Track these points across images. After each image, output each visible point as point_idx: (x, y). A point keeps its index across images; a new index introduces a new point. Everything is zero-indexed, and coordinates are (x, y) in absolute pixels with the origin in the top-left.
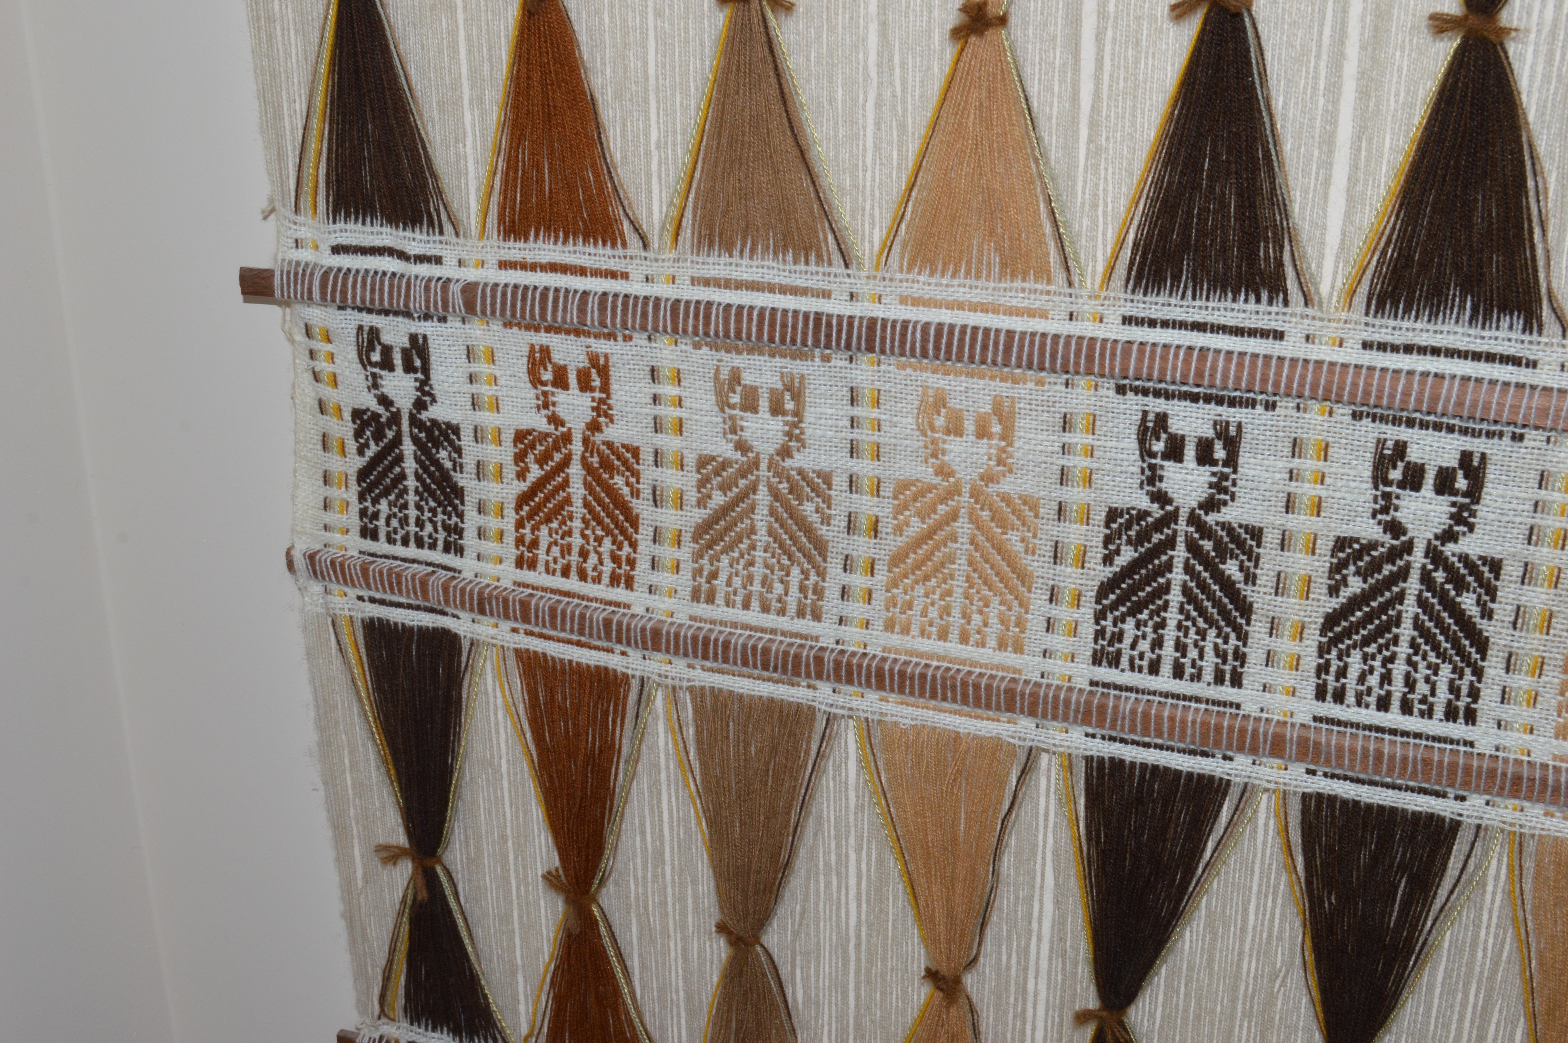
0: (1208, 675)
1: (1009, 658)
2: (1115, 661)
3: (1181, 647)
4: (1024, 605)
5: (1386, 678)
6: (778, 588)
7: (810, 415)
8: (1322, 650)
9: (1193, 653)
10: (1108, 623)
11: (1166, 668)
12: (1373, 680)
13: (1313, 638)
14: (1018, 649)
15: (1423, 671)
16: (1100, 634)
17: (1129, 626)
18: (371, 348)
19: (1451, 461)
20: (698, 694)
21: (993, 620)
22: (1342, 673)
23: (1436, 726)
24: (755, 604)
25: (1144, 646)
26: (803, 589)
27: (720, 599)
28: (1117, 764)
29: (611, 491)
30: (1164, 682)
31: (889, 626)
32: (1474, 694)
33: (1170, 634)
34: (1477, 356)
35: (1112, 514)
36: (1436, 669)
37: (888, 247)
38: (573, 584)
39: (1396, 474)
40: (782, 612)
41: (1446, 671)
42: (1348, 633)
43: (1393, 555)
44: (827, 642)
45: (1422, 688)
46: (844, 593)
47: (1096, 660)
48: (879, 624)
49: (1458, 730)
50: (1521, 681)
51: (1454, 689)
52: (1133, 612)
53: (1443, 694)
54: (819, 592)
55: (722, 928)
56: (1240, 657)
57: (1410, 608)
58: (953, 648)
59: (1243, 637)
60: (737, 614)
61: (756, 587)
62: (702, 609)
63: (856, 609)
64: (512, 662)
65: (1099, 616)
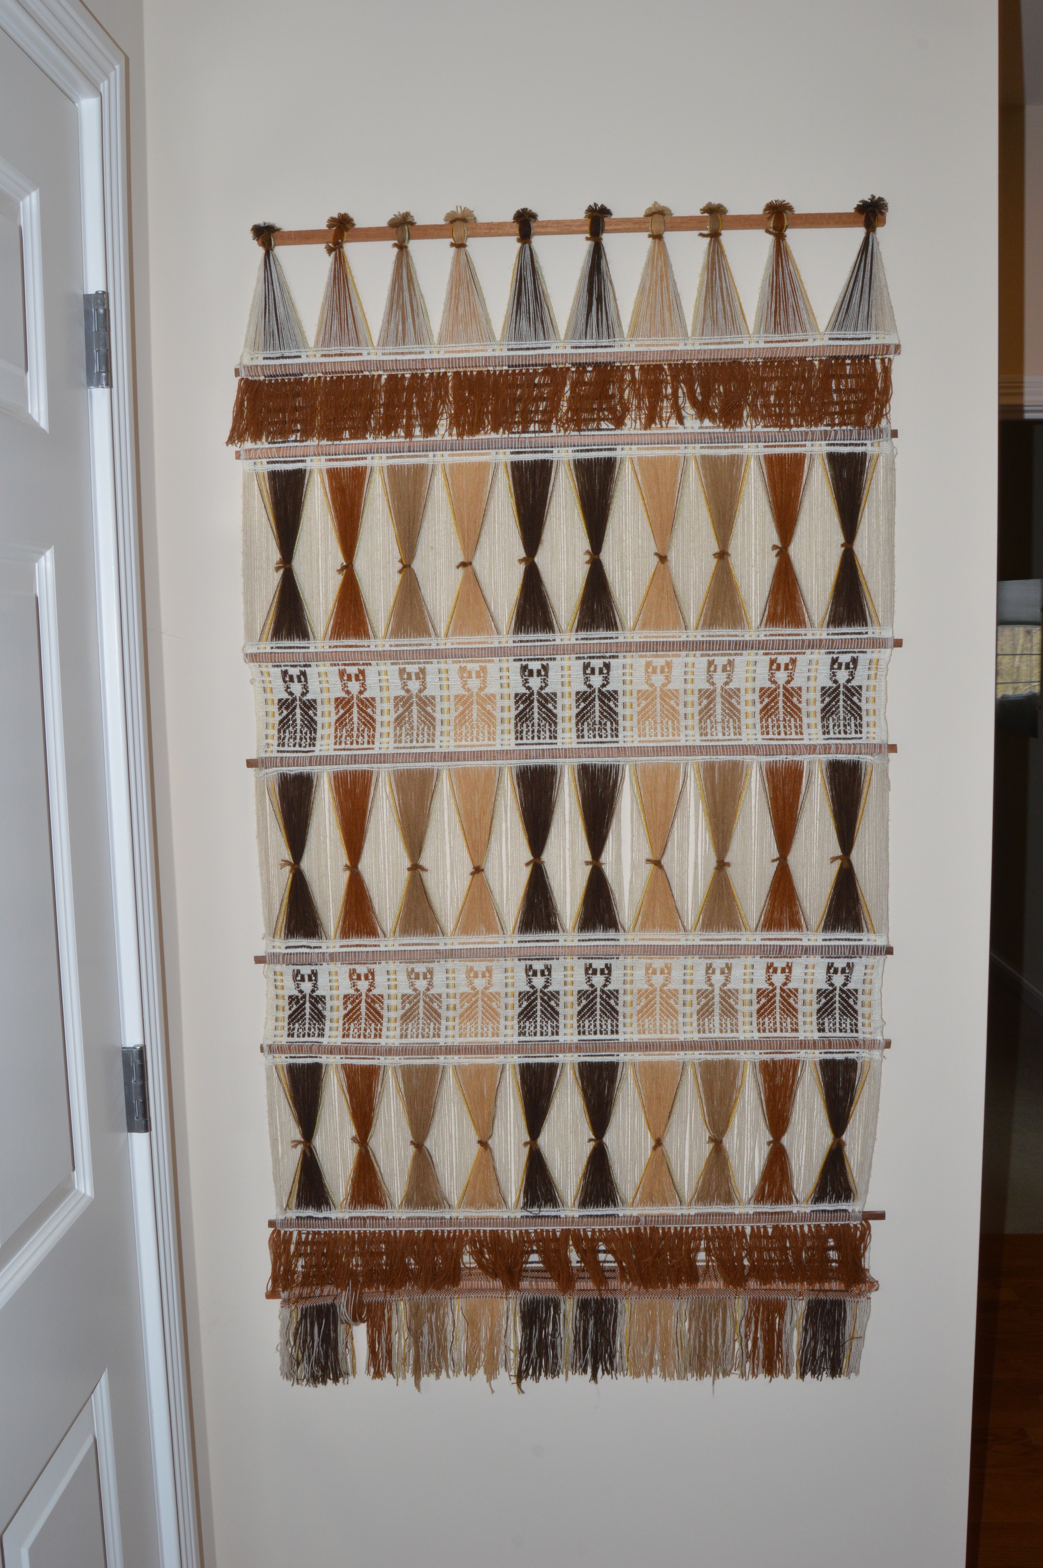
0: (550, 1034)
1: (496, 1039)
2: (524, 1034)
3: (542, 1027)
4: (498, 1022)
5: (595, 1026)
6: (427, 1030)
7: (435, 978)
8: (578, 1021)
9: (545, 1028)
10: (522, 1024)
11: (538, 1034)
12: (592, 1027)
13: (576, 1018)
14: (498, 1036)
15: (604, 1022)
16: (520, 1027)
17: (527, 1024)
18: (297, 976)
19: (603, 966)
20: (403, 1068)
21: (490, 1028)
22: (584, 1026)
23: (609, 1037)
24: (420, 1036)
25: (532, 1028)
26: (434, 1029)
27: (409, 1036)
28: (528, 1065)
29: (375, 1009)
30: (538, 1038)
31: (460, 1036)
32: (617, 1026)
33: (538, 1024)
34: (605, 940)
35: (520, 993)
36: (607, 1021)
37: (455, 929)
38: (362, 1040)
39: (590, 972)
40: (428, 1037)
41: (609, 1021)
42: (584, 1015)
43: (593, 992)
44: (442, 1044)
45: (604, 1027)
46: (447, 1028)
47: (519, 1035)
48: (457, 1036)
49: (614, 1036)
50: (628, 1021)
51: (612, 1026)
52: (528, 1019)
53: (610, 1027)
54: (439, 1029)
55: (412, 1143)
56: (557, 1027)
57: (598, 1006)
58: (480, 1039)
59: (557, 1021)
60: (415, 1040)
61: (420, 1031)
62: (404, 1041)
63: (450, 1033)
64: (340, 1069)
65: (519, 1022)
